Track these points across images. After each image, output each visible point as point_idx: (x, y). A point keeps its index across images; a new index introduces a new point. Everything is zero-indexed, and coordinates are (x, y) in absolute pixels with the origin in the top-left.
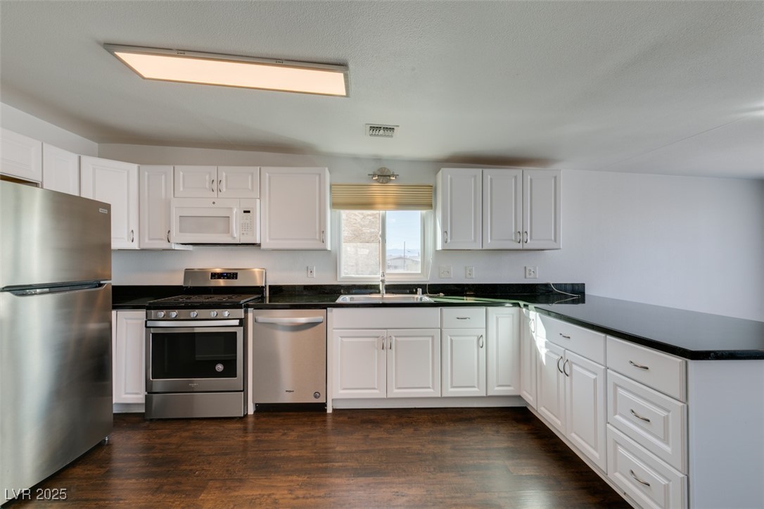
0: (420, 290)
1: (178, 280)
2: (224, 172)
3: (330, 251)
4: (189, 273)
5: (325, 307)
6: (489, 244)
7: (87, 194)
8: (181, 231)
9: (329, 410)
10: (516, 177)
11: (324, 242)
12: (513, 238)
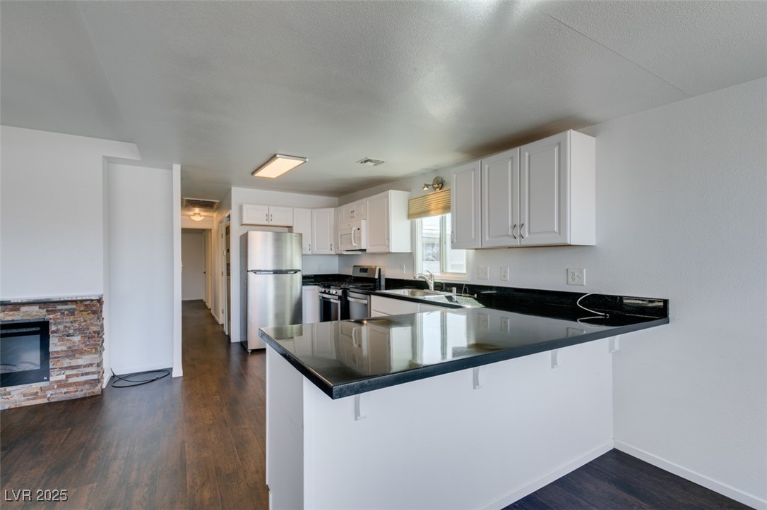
0: (454, 289)
2: (355, 205)
3: (410, 254)
4: (355, 268)
8: (342, 243)
10: (512, 158)
11: (388, 247)
12: (510, 233)
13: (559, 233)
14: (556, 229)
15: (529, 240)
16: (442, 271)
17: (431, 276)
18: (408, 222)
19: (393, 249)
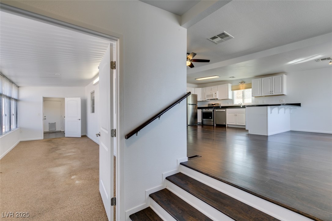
1: (207, 106)
2: (212, 87)
3: (232, 99)
4: (209, 104)
5: (226, 108)
6: (263, 95)
7: (196, 94)
8: (207, 97)
9: (227, 126)
10: (270, 79)
11: (228, 97)
12: (269, 93)
13: (282, 92)
14: (281, 92)
15: (274, 94)
16: (243, 103)
17: (242, 104)
18: (231, 91)
19: (229, 98)
